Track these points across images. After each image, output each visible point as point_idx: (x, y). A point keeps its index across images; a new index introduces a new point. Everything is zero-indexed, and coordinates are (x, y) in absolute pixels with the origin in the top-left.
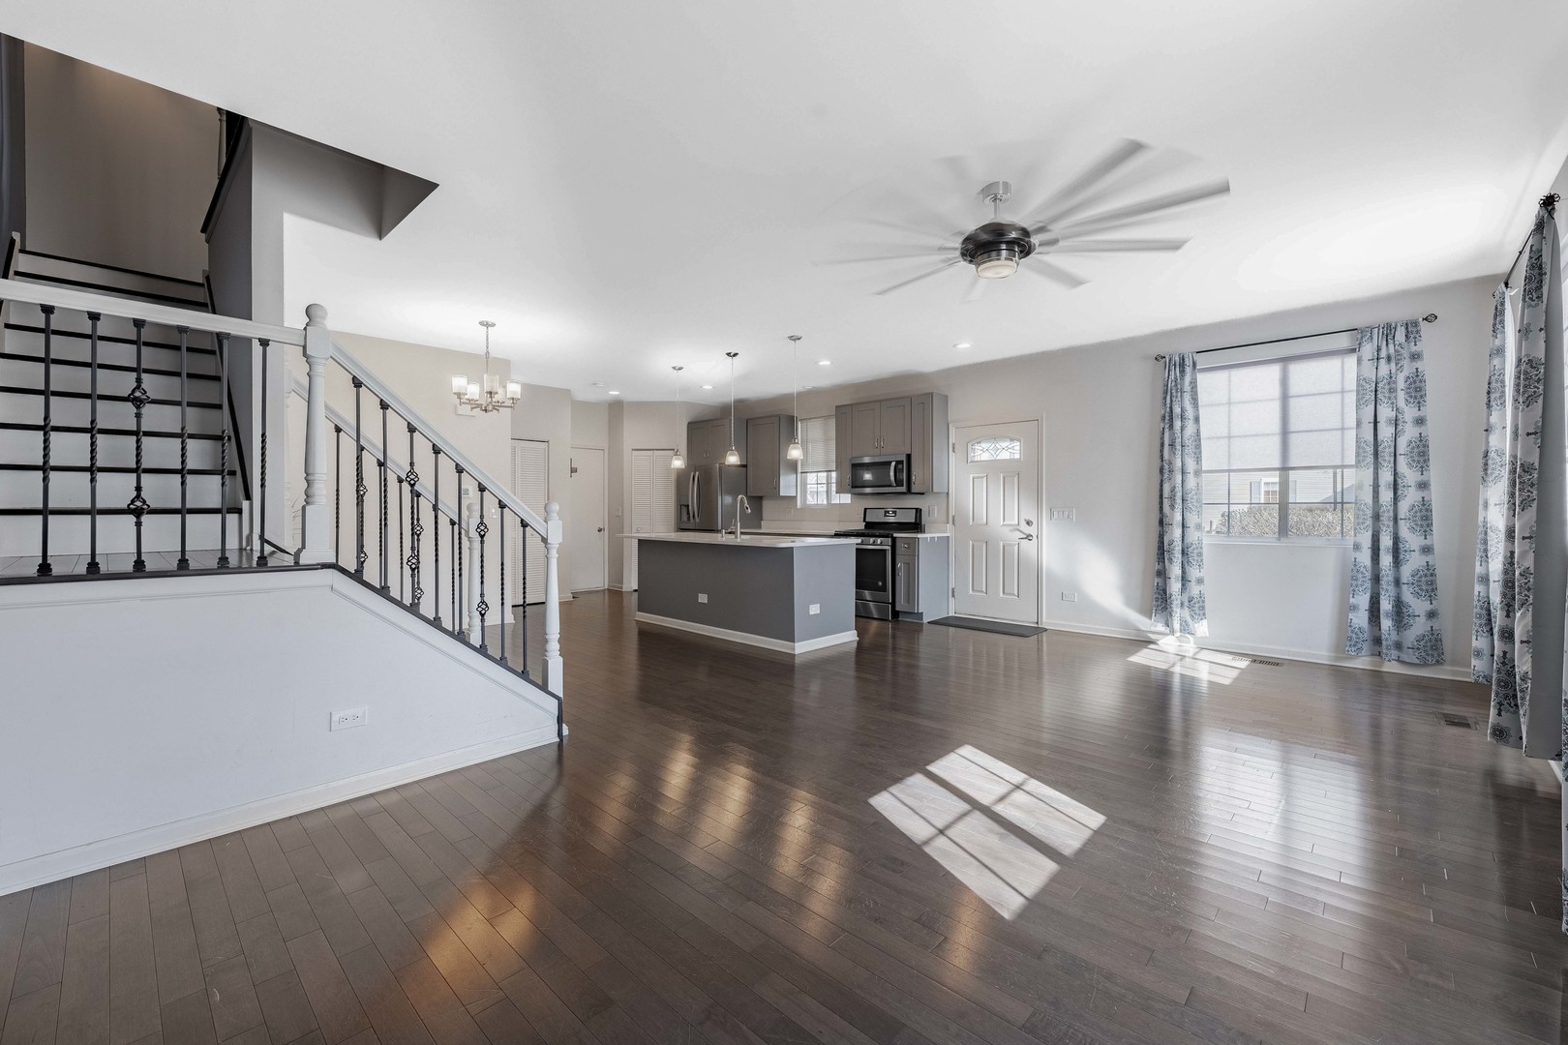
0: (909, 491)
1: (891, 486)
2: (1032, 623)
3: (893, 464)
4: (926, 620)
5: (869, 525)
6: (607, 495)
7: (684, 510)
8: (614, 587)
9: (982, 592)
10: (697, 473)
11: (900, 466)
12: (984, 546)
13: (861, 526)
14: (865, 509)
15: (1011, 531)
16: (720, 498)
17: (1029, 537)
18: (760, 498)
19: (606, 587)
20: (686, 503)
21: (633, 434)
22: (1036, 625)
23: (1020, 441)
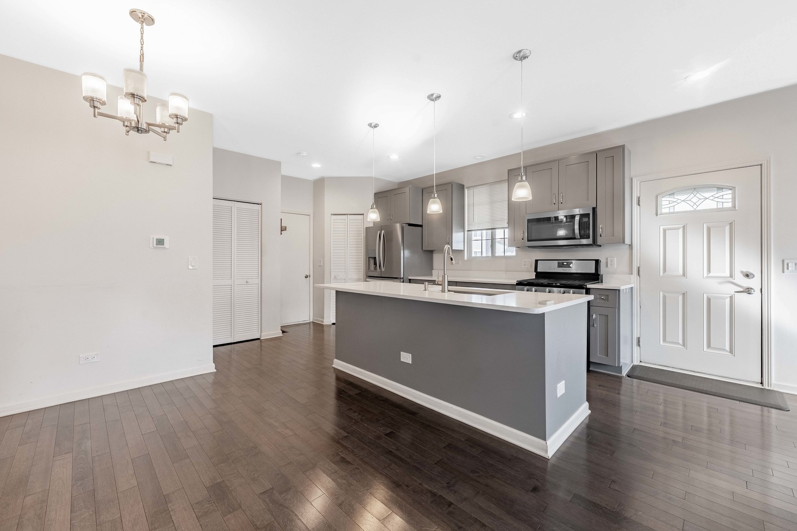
0: (595, 244)
1: (575, 239)
2: (754, 382)
3: (577, 218)
4: (624, 373)
5: (539, 275)
6: (312, 250)
7: (372, 261)
8: (317, 320)
9: (678, 343)
10: (383, 232)
11: (585, 220)
12: (681, 298)
13: (532, 276)
14: (537, 261)
15: (720, 283)
16: (402, 252)
17: (748, 291)
18: (431, 252)
19: (311, 320)
20: (373, 256)
21: (332, 202)
22: (760, 386)
23: (732, 188)
